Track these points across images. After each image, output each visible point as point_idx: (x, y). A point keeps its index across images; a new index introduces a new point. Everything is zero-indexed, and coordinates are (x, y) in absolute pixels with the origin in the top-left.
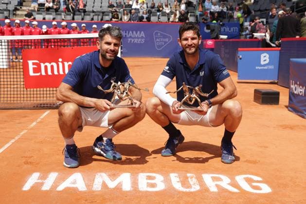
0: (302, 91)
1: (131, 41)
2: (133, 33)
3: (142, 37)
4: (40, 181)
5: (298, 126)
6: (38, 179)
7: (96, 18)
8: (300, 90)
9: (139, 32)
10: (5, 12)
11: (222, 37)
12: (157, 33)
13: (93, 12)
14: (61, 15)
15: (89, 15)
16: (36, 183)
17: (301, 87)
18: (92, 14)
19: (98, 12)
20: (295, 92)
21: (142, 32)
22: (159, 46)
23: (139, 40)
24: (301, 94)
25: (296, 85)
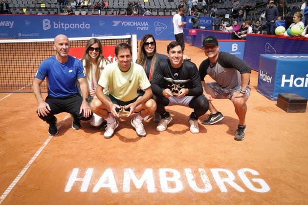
0: (269, 79)
1: (139, 28)
2: (140, 23)
3: (146, 26)
4: (78, 179)
5: (268, 108)
6: (77, 177)
7: (115, 13)
8: (268, 79)
9: (144, 23)
10: (55, 10)
11: (202, 27)
12: (157, 23)
13: (113, 8)
14: (91, 11)
15: (111, 11)
16: (76, 181)
17: (268, 77)
18: (112, 10)
19: (116, 8)
20: (264, 80)
21: (147, 23)
22: (158, 32)
23: (145, 28)
24: (268, 82)
25: (264, 75)
